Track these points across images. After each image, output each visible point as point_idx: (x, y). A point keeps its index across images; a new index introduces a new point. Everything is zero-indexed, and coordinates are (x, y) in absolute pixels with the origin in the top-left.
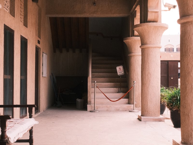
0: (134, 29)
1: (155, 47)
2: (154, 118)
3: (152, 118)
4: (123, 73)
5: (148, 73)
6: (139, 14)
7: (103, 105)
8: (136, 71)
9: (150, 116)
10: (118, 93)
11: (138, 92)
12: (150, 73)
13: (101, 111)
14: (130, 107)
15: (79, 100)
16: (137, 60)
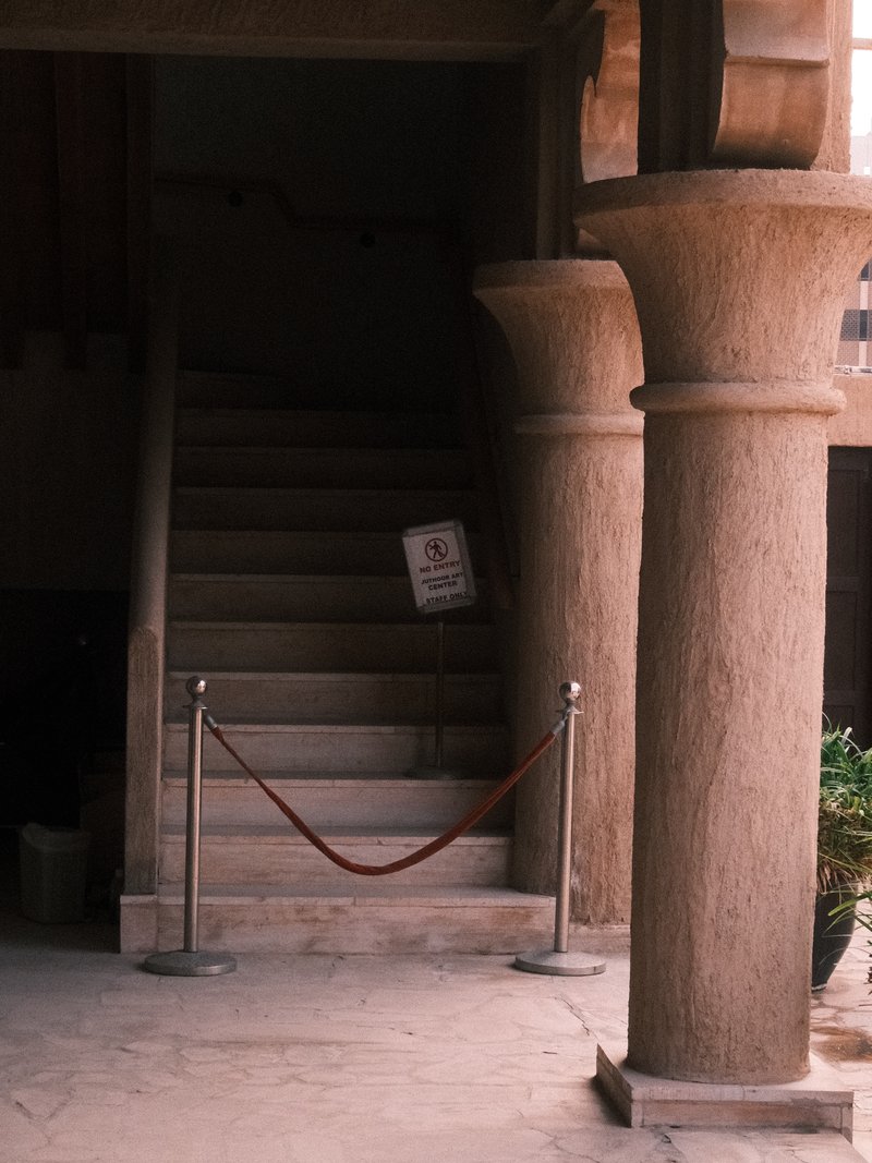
0: (576, 222)
1: (783, 412)
2: (750, 1097)
3: (732, 1092)
4: (460, 588)
5: (707, 661)
6: (633, 51)
7: (272, 901)
8: (585, 589)
9: (713, 1076)
10: (409, 775)
11: (603, 775)
12: (721, 663)
13: (253, 956)
14: (528, 917)
15: (42, 841)
16: (600, 484)
